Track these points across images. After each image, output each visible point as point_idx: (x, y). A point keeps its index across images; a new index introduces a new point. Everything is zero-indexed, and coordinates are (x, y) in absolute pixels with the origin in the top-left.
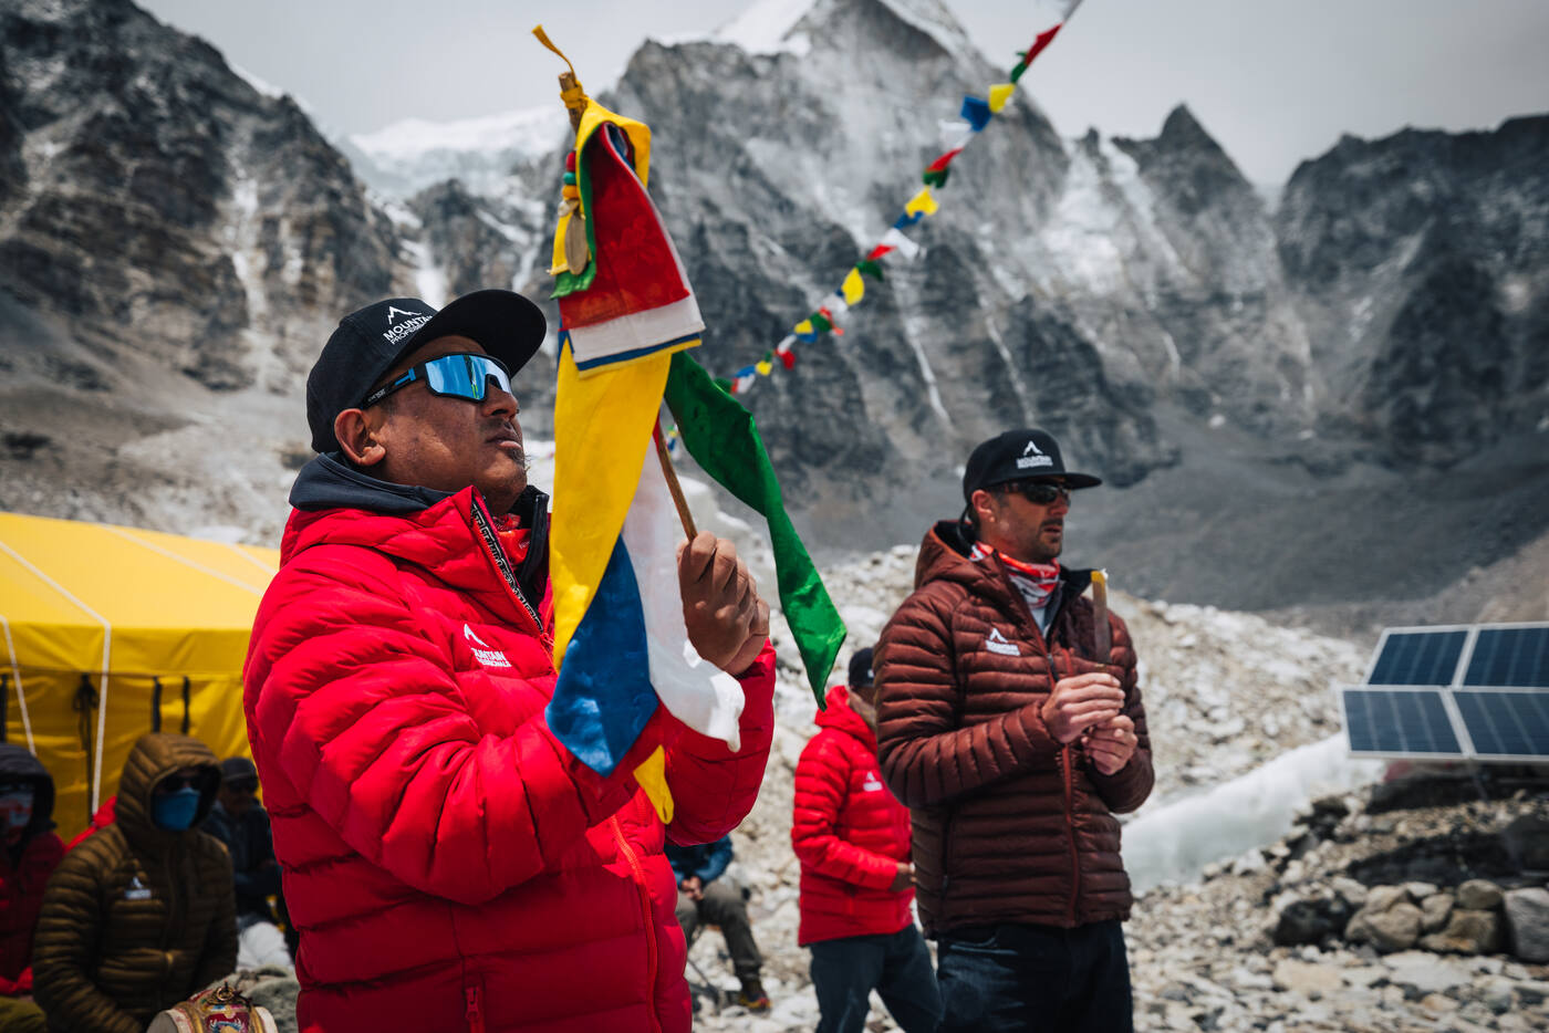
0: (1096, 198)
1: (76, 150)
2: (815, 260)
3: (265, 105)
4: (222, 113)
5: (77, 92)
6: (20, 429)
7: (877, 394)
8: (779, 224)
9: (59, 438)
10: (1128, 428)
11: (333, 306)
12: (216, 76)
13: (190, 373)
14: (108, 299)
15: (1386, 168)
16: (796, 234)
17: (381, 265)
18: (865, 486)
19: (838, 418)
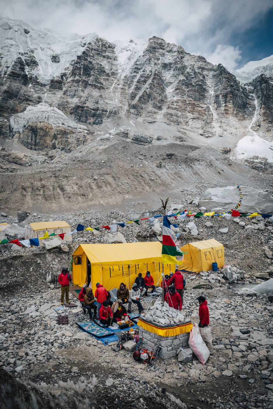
1: (176, 89)
3: (215, 68)
4: (205, 73)
5: (176, 76)
6: (169, 153)
9: (176, 153)
11: (232, 114)
12: (204, 64)
13: (201, 135)
14: (184, 121)
17: (244, 101)
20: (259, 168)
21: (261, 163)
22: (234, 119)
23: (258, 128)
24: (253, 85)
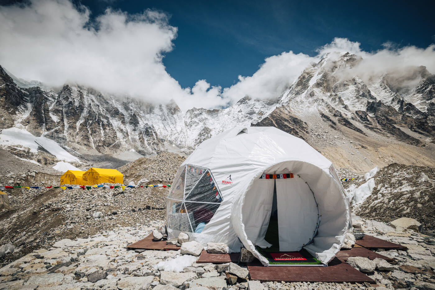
0: (159, 110)
2: (111, 113)
7: (119, 135)
8: (105, 106)
15: (199, 113)
16: (109, 108)
17: (18, 101)
18: (116, 151)
19: (112, 139)
20: (20, 154)
21: (24, 151)
22: (4, 111)
23: (27, 124)
24: (28, 91)
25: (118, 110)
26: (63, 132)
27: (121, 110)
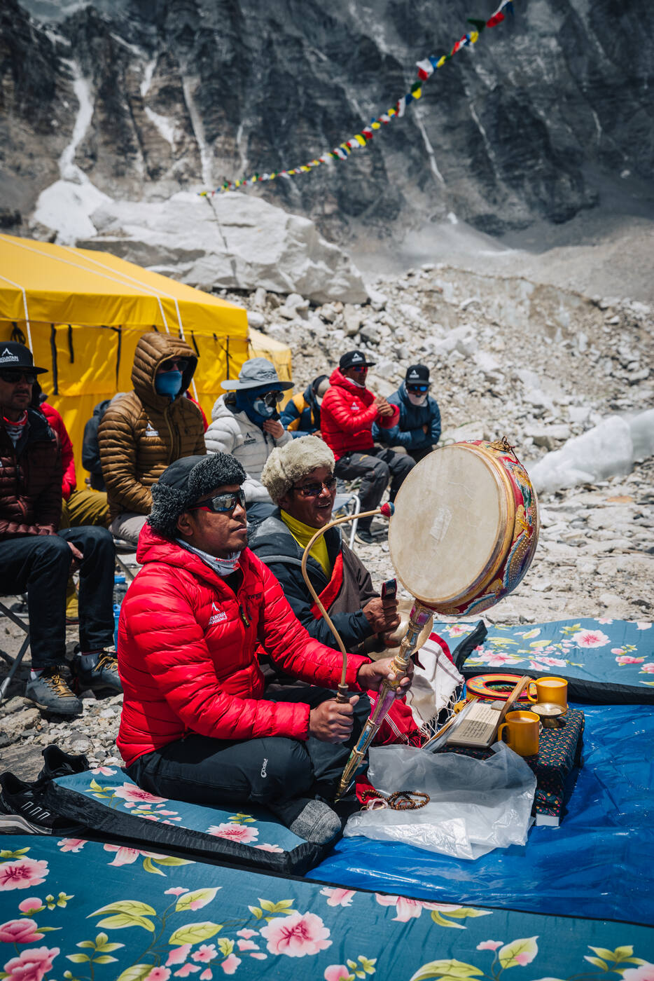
2: (350, 64)
7: (394, 164)
8: (324, 38)
10: (565, 181)
11: (17, 108)
16: (336, 45)
17: (48, 78)
18: (387, 229)
19: (368, 182)
22: (22, 126)
23: (91, 162)
24: (66, 33)
25: (373, 46)
26: (201, 178)
27: (387, 41)
